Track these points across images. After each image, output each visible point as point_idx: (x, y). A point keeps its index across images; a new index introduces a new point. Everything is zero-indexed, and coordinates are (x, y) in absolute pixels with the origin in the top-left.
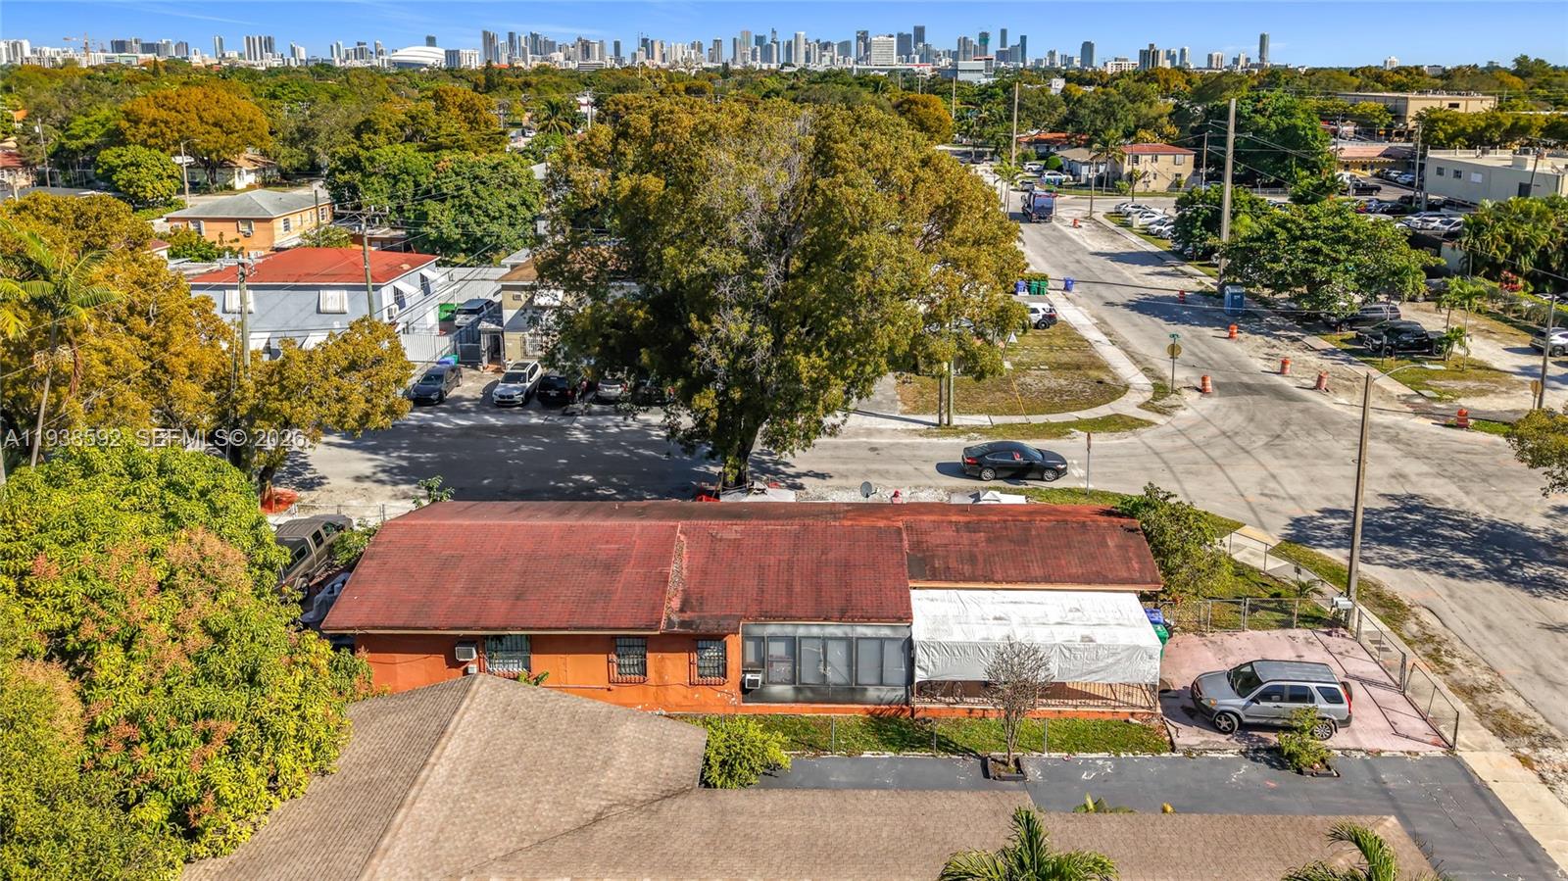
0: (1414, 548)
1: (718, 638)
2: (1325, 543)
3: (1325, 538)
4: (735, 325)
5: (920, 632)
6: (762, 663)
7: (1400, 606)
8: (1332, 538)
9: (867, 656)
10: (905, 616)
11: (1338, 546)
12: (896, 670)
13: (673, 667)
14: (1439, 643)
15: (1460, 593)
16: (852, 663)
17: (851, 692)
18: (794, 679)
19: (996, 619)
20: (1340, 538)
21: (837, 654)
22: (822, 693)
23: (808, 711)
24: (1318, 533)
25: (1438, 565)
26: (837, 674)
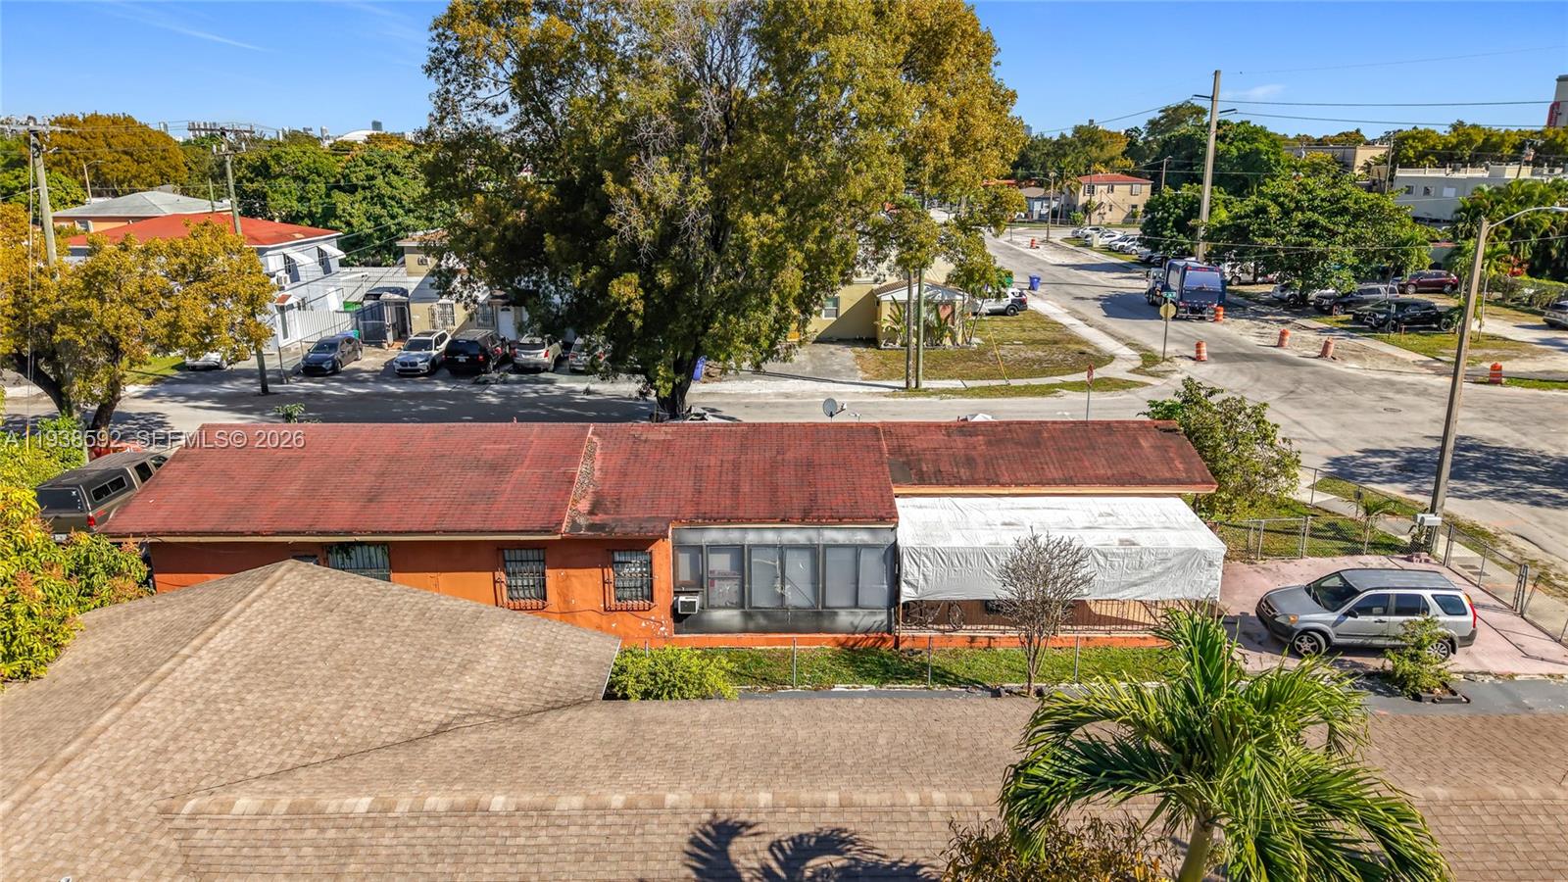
0: (1482, 481)
1: (639, 545)
2: (1375, 479)
3: (1374, 474)
4: (661, 180)
5: (907, 535)
6: (701, 581)
7: (1484, 534)
8: (1381, 474)
9: (837, 569)
10: (890, 517)
11: (1391, 481)
12: (875, 590)
13: (584, 585)
14: (1545, 567)
15: (1552, 520)
16: (818, 578)
17: (817, 618)
18: (742, 602)
19: (1005, 524)
20: (1391, 474)
21: (799, 567)
22: (779, 620)
23: (760, 644)
24: (1365, 470)
25: (1517, 496)
26: (798, 595)
